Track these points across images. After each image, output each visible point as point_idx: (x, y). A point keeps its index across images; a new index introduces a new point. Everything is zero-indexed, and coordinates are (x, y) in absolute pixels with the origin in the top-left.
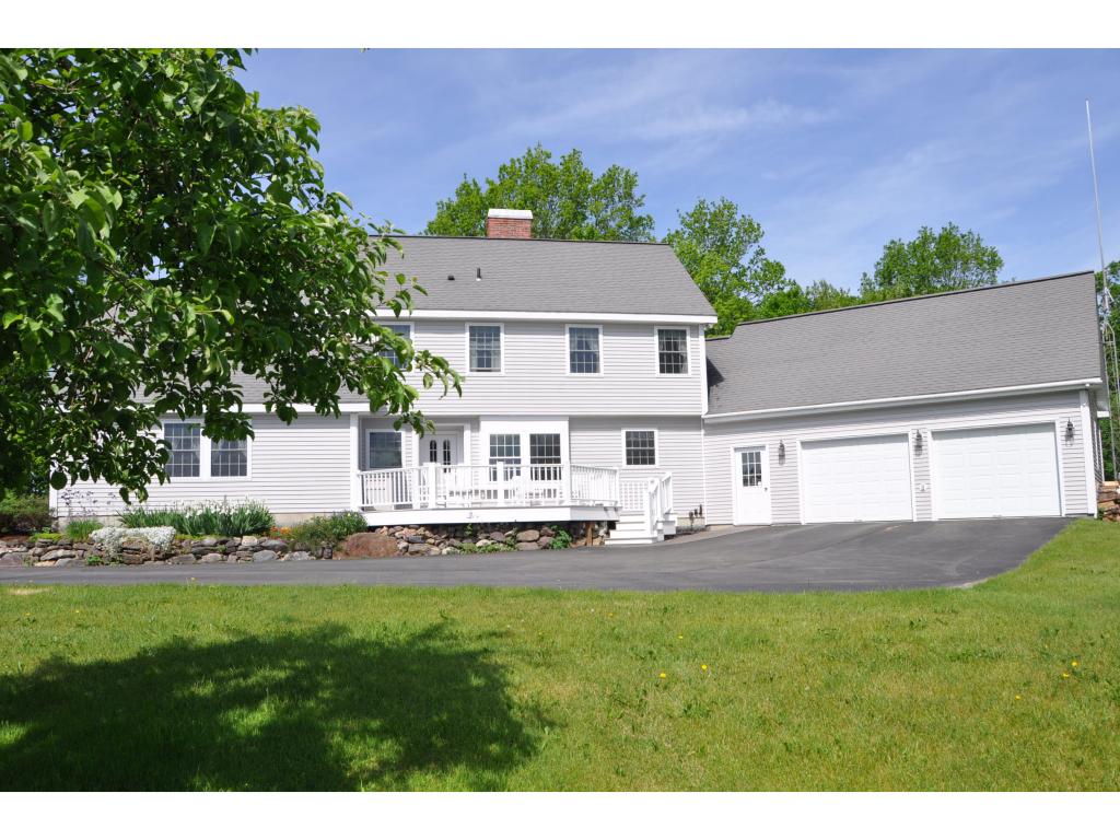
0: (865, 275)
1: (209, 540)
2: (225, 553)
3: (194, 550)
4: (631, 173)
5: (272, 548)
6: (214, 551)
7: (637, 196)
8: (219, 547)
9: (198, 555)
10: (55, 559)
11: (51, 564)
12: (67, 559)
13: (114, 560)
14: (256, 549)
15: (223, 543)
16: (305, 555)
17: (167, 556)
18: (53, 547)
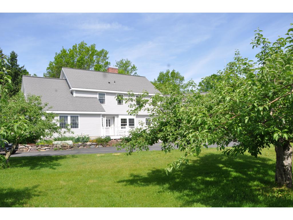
0: (155, 79)
1: (80, 143)
2: (84, 146)
3: (78, 146)
4: (107, 51)
5: (94, 145)
6: (81, 146)
7: (107, 57)
8: (82, 145)
9: (78, 147)
10: (45, 149)
11: (44, 150)
12: (49, 149)
13: (60, 149)
14: (90, 145)
15: (83, 144)
16: (101, 146)
17: (72, 147)
18: (44, 146)
